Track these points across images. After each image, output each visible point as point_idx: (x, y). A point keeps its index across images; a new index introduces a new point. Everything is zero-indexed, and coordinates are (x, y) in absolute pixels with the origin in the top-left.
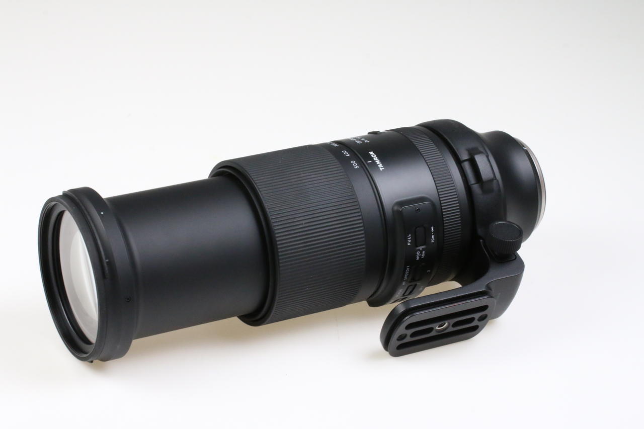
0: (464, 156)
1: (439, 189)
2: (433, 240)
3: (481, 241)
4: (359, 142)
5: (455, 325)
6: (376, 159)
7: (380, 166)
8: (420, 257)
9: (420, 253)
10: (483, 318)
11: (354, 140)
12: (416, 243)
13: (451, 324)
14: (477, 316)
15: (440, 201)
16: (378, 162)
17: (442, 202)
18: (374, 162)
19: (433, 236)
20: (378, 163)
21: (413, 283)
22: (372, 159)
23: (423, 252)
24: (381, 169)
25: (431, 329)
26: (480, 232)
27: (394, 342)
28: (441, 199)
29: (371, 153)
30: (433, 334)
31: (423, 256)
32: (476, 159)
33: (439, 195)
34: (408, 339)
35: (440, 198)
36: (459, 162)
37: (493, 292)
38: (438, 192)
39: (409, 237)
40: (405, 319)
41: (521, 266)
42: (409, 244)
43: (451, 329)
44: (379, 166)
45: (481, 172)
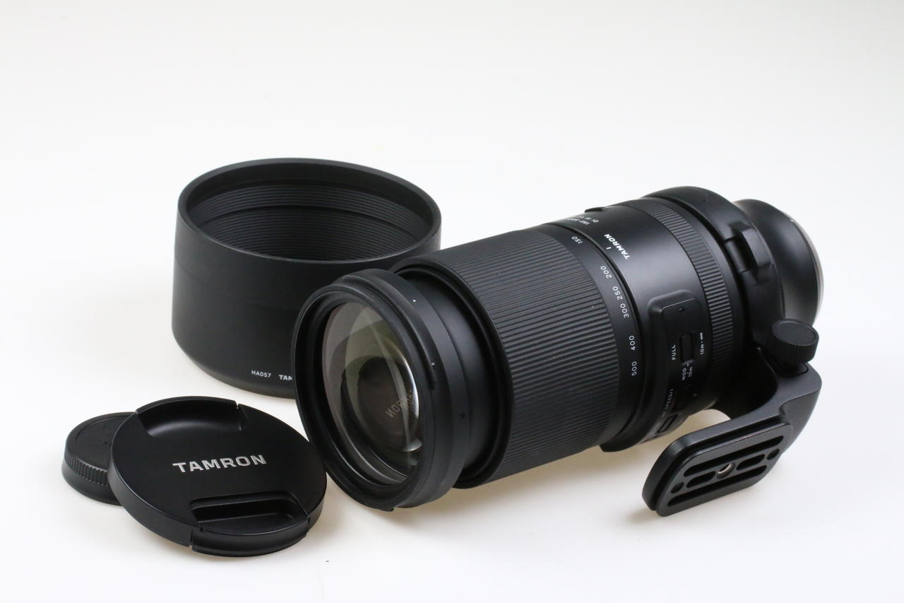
0: (727, 234)
1: (703, 280)
2: (702, 351)
3: (759, 348)
4: (585, 222)
5: (741, 466)
6: (615, 243)
7: (624, 252)
8: (687, 375)
9: (687, 372)
10: (774, 455)
11: (576, 220)
12: (681, 358)
13: (737, 465)
14: (767, 452)
15: (704, 292)
16: (620, 248)
17: (707, 294)
18: (614, 247)
19: (702, 346)
20: (620, 250)
21: (675, 414)
22: (610, 244)
23: (691, 369)
24: (626, 257)
25: (713, 474)
26: (756, 336)
27: (668, 495)
28: (706, 290)
29: (608, 236)
30: (714, 480)
31: (690, 374)
32: (745, 236)
33: (702, 284)
34: (685, 490)
35: (703, 288)
36: (721, 242)
37: (787, 417)
38: (700, 281)
39: (673, 349)
40: (685, 462)
41: (817, 381)
42: (674, 359)
43: (736, 473)
44: (622, 253)
45: (754, 254)
